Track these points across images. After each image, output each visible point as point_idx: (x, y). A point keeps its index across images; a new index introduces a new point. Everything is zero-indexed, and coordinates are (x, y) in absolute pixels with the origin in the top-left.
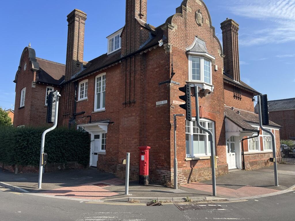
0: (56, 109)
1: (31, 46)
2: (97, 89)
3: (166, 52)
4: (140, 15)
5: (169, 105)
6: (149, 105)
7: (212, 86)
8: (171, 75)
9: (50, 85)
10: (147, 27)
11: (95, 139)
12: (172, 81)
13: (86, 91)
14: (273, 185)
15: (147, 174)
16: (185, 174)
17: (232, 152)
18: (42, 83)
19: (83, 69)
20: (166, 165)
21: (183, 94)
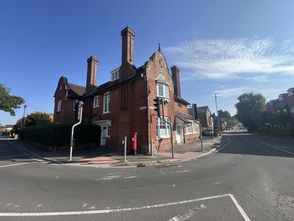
0: (80, 112)
1: (65, 76)
2: (105, 101)
3: (145, 80)
4: (130, 60)
5: (147, 109)
6: (136, 109)
7: (169, 99)
8: (148, 93)
9: (76, 98)
10: (134, 67)
11: (104, 130)
12: (148, 96)
13: (98, 102)
14: (200, 151)
15: (135, 148)
16: (156, 147)
17: (179, 134)
18: (71, 97)
19: (96, 90)
20: (146, 143)
21: (156, 103)
